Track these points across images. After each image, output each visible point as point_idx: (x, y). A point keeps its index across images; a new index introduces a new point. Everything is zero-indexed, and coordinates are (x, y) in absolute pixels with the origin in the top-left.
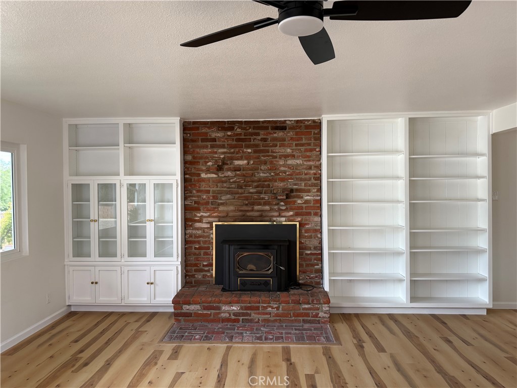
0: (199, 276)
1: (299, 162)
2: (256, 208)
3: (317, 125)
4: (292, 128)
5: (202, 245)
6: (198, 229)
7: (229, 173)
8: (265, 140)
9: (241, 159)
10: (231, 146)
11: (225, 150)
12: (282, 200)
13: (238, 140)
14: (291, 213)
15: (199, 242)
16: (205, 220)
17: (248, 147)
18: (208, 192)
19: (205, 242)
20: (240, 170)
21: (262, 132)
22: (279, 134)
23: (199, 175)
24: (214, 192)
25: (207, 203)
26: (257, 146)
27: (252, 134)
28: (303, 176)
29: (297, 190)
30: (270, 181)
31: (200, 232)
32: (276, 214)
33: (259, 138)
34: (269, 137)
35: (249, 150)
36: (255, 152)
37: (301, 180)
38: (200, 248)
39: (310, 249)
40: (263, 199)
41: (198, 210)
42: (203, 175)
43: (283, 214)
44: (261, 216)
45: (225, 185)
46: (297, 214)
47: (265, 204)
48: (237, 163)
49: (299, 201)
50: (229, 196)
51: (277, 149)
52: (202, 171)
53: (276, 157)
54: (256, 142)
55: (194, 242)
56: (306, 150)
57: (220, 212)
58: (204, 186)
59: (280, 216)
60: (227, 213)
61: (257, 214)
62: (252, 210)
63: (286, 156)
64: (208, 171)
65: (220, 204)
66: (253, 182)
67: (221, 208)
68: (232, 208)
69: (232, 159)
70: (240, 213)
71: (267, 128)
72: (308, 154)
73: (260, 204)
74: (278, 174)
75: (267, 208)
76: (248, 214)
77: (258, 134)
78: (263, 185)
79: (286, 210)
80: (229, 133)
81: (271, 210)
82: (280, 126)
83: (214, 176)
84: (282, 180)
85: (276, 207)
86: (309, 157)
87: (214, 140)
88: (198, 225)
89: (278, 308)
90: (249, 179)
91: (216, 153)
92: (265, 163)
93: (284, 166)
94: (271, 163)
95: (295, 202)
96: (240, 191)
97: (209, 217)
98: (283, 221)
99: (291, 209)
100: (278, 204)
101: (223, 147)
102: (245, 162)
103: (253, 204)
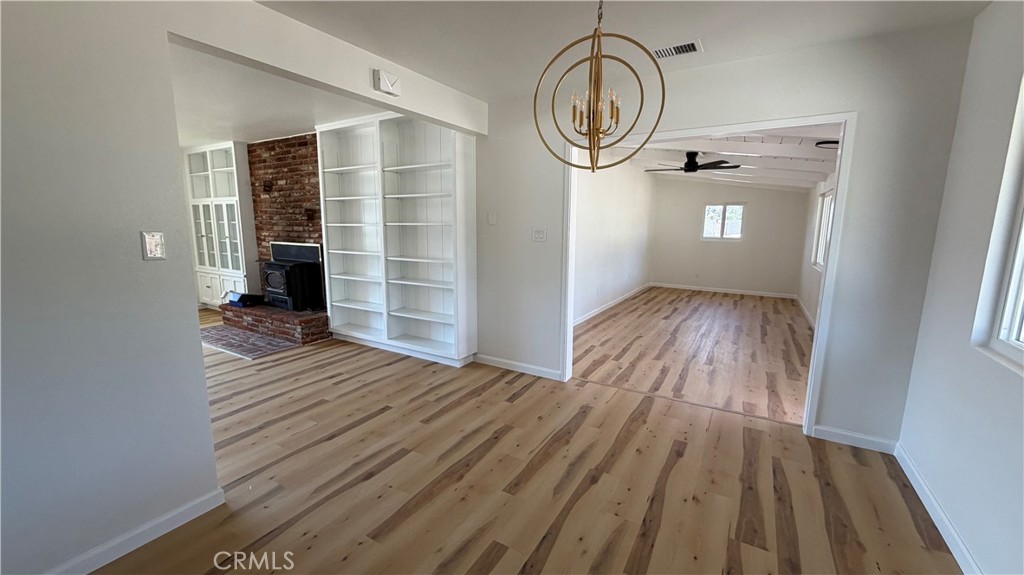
4: (311, 143)
6: (264, 248)
7: (276, 194)
8: (294, 158)
9: (282, 179)
10: (276, 167)
11: (272, 171)
12: (310, 222)
13: (279, 160)
14: (317, 235)
16: (266, 239)
17: (285, 166)
18: (266, 212)
20: (282, 190)
21: (292, 150)
23: (260, 196)
24: (269, 212)
25: (267, 223)
26: (290, 164)
31: (265, 250)
32: (307, 235)
34: (297, 155)
35: (286, 170)
36: (290, 171)
40: (297, 219)
41: (263, 229)
42: (262, 197)
43: (312, 236)
44: (298, 237)
45: (275, 205)
47: (300, 225)
48: (280, 183)
50: (278, 217)
52: (261, 192)
53: (302, 176)
54: (289, 161)
57: (273, 232)
58: (263, 207)
59: (310, 237)
60: (277, 233)
61: (296, 234)
62: (293, 231)
64: (264, 192)
66: (290, 202)
67: (275, 228)
68: (281, 228)
69: (277, 179)
70: (285, 234)
71: (294, 145)
73: (297, 225)
74: (305, 194)
75: (301, 229)
76: (291, 234)
77: (289, 152)
78: (297, 205)
79: (313, 232)
80: (272, 153)
81: (304, 231)
82: (303, 142)
83: (268, 196)
85: (307, 228)
87: (265, 161)
88: (264, 243)
90: (287, 199)
91: (267, 174)
92: (297, 182)
94: (300, 182)
95: (318, 223)
96: (284, 211)
97: (268, 236)
98: (311, 243)
99: (317, 231)
100: (307, 225)
101: (270, 167)
102: (285, 182)
103: (293, 225)
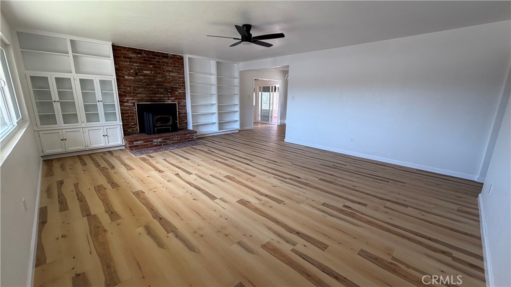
0: (130, 130)
1: (175, 74)
2: (157, 95)
3: (181, 58)
4: (171, 58)
5: (130, 115)
6: (127, 106)
7: (141, 77)
8: (159, 62)
9: (147, 70)
11: (138, 65)
12: (169, 92)
13: (144, 60)
14: (173, 98)
15: (128, 113)
16: (130, 102)
17: (150, 64)
18: (130, 86)
19: (131, 113)
20: (147, 76)
21: (157, 58)
22: (165, 60)
23: (124, 77)
24: (133, 87)
25: (130, 93)
26: (155, 64)
27: (152, 58)
28: (178, 81)
29: (175, 88)
30: (163, 82)
31: (128, 108)
32: (167, 98)
33: (156, 60)
34: (160, 61)
35: (151, 66)
37: (177, 83)
38: (128, 116)
39: (182, 114)
40: (160, 91)
41: (126, 96)
42: (126, 77)
43: (170, 99)
44: (160, 99)
45: (140, 83)
46: (176, 99)
48: (145, 72)
49: (177, 93)
50: (142, 89)
51: (165, 67)
52: (126, 75)
53: (165, 71)
55: (125, 113)
56: (178, 70)
57: (138, 97)
58: (127, 83)
59: (168, 99)
60: (142, 97)
61: (157, 98)
63: (170, 71)
64: (129, 75)
65: (137, 93)
67: (138, 95)
68: (144, 95)
69: (142, 70)
70: (150, 98)
71: (159, 56)
72: (179, 71)
73: (158, 94)
74: (166, 80)
75: (162, 95)
76: (154, 98)
78: (159, 84)
79: (171, 97)
80: (139, 56)
81: (164, 97)
82: (165, 56)
83: (133, 78)
84: (169, 83)
85: (166, 95)
86: (180, 73)
87: (131, 58)
89: (178, 137)
90: (152, 81)
92: (160, 74)
93: (169, 76)
94: (163, 74)
95: (175, 93)
97: (132, 100)
98: (170, 102)
99: (173, 97)
100: (167, 94)
101: (137, 63)
102: (150, 72)
103: (155, 94)
